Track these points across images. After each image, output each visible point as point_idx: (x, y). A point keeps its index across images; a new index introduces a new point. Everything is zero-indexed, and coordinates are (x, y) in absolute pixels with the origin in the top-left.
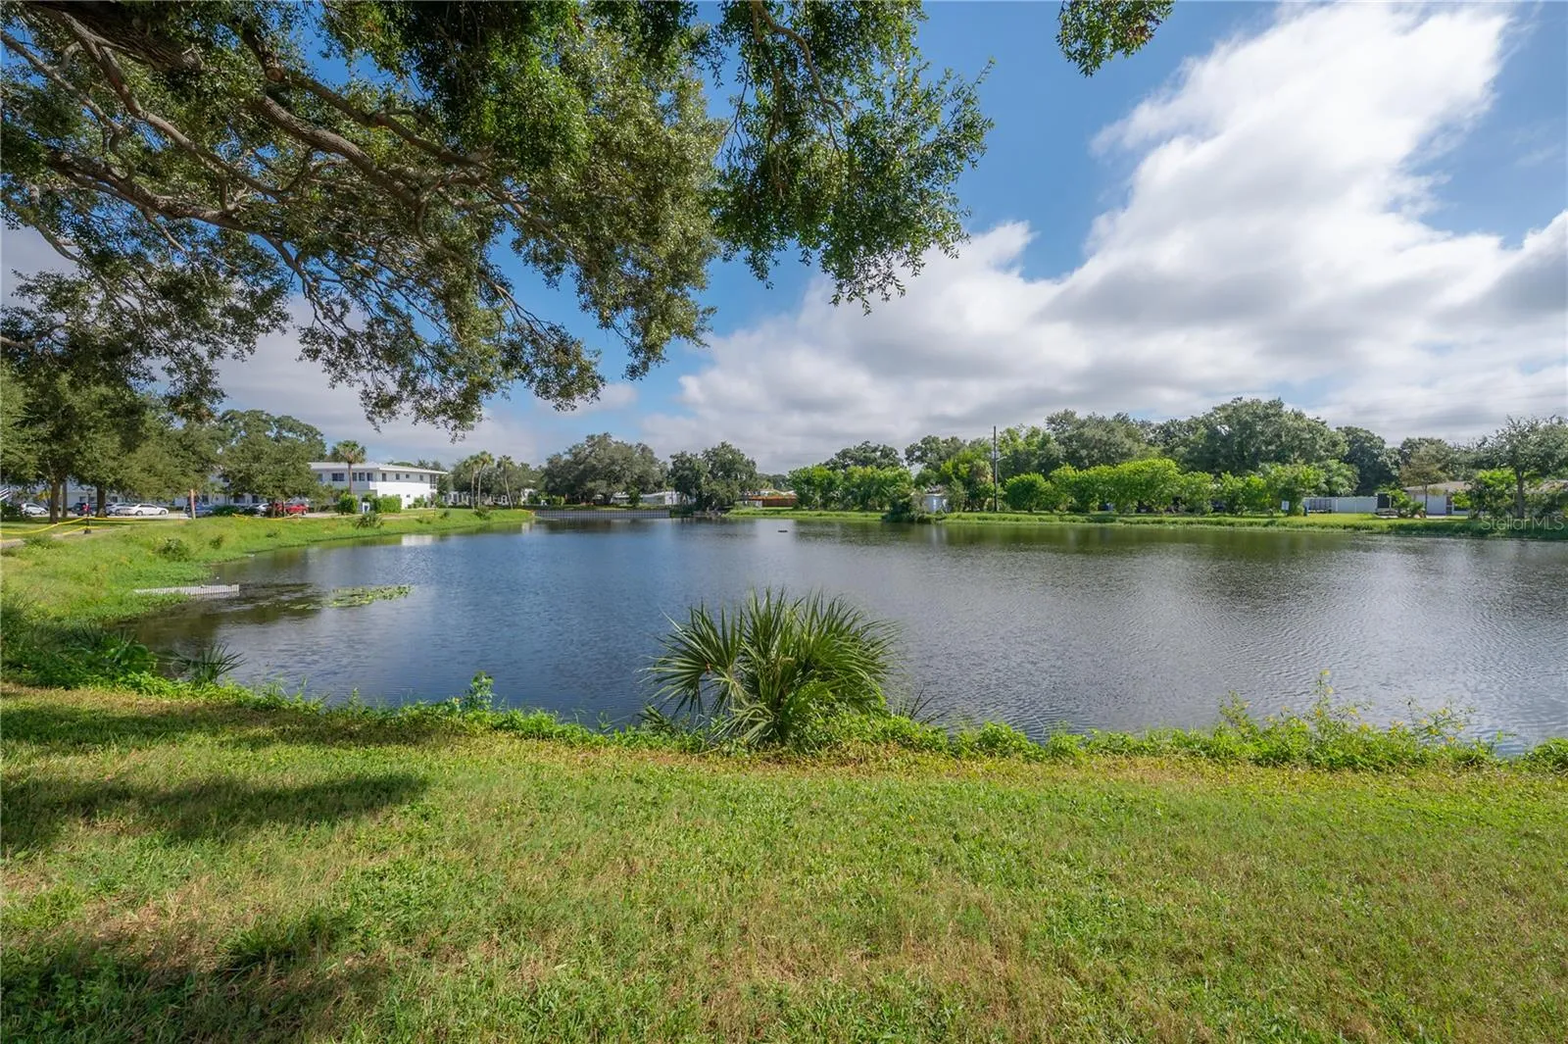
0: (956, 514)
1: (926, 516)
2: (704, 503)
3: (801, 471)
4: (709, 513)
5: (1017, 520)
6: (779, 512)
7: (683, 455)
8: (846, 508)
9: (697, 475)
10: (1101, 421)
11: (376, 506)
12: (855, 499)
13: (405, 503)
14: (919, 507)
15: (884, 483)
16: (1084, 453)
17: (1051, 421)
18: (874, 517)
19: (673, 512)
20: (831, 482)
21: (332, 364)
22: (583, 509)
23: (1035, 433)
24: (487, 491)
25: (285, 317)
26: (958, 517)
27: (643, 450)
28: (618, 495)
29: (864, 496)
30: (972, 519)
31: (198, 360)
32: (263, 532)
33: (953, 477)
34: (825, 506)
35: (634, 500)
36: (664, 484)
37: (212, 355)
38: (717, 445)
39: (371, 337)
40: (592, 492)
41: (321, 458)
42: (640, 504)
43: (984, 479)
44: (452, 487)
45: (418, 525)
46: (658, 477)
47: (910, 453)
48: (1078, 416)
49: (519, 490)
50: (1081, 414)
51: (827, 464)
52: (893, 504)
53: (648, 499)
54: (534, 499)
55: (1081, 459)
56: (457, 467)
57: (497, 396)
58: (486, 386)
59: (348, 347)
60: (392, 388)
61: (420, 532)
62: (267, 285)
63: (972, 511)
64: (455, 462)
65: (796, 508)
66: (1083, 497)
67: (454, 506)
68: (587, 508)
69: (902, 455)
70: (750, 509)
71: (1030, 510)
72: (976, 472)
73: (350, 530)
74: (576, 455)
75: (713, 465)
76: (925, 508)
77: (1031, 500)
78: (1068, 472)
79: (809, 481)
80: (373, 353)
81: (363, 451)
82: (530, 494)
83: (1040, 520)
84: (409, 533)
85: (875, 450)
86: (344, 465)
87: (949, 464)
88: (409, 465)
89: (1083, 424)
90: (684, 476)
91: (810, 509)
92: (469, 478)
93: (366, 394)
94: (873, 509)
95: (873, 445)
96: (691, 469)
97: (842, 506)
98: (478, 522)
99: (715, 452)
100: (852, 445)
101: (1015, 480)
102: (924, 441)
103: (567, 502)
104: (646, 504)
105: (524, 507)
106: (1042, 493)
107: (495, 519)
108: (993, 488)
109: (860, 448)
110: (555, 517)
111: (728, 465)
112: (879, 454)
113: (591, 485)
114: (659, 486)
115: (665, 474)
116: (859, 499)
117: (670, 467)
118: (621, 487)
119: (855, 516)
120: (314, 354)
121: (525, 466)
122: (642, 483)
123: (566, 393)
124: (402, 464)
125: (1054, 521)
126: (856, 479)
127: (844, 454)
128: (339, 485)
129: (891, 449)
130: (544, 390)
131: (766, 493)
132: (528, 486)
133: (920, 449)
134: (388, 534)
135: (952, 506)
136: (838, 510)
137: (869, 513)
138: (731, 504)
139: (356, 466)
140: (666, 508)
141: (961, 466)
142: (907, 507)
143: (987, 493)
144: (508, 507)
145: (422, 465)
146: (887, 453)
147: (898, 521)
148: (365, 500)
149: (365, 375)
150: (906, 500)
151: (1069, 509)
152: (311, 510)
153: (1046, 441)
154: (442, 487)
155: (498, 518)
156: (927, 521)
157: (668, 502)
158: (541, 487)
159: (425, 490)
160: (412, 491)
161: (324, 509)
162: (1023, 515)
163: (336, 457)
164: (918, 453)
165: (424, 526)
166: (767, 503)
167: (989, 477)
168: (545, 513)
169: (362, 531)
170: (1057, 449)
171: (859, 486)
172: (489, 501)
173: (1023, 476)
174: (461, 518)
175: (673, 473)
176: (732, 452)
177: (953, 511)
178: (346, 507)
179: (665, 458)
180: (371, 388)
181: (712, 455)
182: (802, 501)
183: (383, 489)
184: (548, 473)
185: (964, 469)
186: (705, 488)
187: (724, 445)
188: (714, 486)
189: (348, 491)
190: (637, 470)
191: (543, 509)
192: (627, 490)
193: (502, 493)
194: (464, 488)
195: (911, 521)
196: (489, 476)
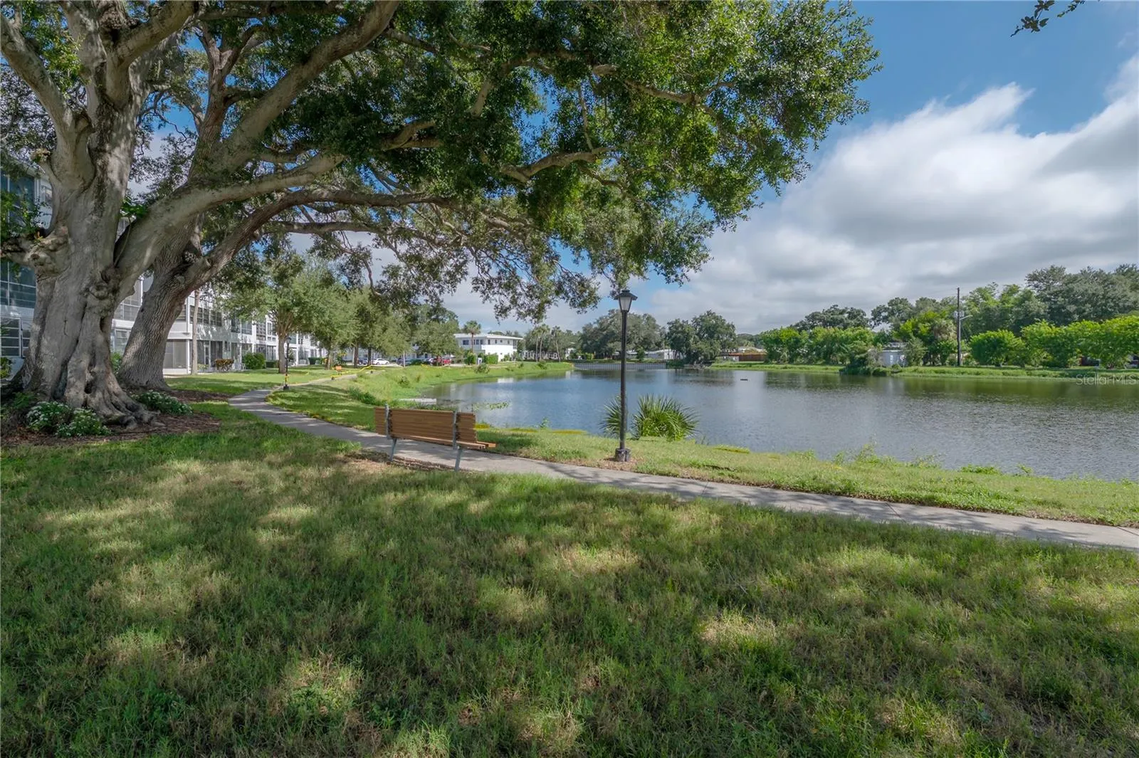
0: (913, 368)
1: (882, 369)
2: (692, 357)
3: (771, 332)
4: (696, 366)
5: (978, 374)
6: (750, 365)
7: (677, 321)
8: (810, 362)
9: (688, 337)
10: (1099, 274)
11: (485, 359)
12: (818, 355)
13: (501, 357)
14: (875, 362)
15: (847, 340)
16: (1072, 308)
17: (1033, 278)
18: (833, 370)
19: (669, 364)
20: (797, 341)
21: (483, 292)
22: (605, 362)
23: (1012, 290)
24: (545, 350)
25: (466, 273)
26: (915, 371)
27: (648, 319)
28: (630, 352)
29: (825, 352)
30: (928, 373)
31: (435, 295)
32: (434, 375)
33: (911, 335)
34: (791, 361)
35: (640, 356)
36: (663, 344)
37: (440, 292)
38: (703, 312)
39: (500, 278)
40: (611, 350)
41: (458, 331)
42: (645, 359)
43: (945, 336)
44: (524, 347)
45: (506, 372)
46: (658, 339)
47: (876, 314)
48: (1068, 271)
49: (564, 349)
50: (1071, 270)
51: (797, 325)
52: (852, 359)
53: (651, 355)
54: (574, 355)
55: (1069, 314)
56: (528, 335)
57: (552, 306)
58: (549, 302)
59: (490, 285)
60: (507, 304)
61: (508, 376)
62: (461, 261)
63: (933, 365)
64: (527, 331)
65: (767, 362)
66: (1059, 354)
67: (526, 360)
68: (609, 361)
69: (869, 316)
70: (728, 363)
71: (998, 365)
72: (936, 331)
73: (472, 374)
74: (601, 324)
75: (701, 329)
76: (880, 362)
77: (999, 355)
78: (1044, 328)
79: (777, 341)
80: (500, 286)
81: (480, 327)
82: (572, 352)
83: (1004, 374)
84: (501, 377)
85: (842, 312)
86: (469, 335)
87: (909, 324)
88: (501, 334)
89: (1074, 279)
90: (677, 338)
91: (778, 363)
92: (533, 341)
93: (496, 307)
94: (835, 363)
95: (841, 308)
96: (683, 332)
97: (806, 361)
98: (540, 370)
99: (702, 319)
100: (821, 308)
101: (981, 336)
102: (891, 303)
103: (596, 357)
104: (650, 359)
105: (568, 361)
106: (1011, 349)
107: (549, 368)
108: (955, 343)
109: (829, 311)
110: (586, 367)
111: (712, 328)
112: (846, 315)
113: (611, 345)
114: (659, 345)
115: (663, 336)
116: (822, 355)
117: (667, 331)
118: (632, 346)
119: (818, 369)
120: (476, 289)
121: (569, 332)
122: (646, 343)
123: (583, 304)
124: (496, 333)
125: (1020, 375)
126: (820, 338)
127: (813, 317)
128: (467, 347)
129: (859, 311)
130: (573, 304)
131: (743, 350)
132: (570, 347)
133: (886, 310)
134: (491, 377)
135: (909, 362)
136: (803, 364)
137: (829, 367)
138: (713, 359)
139: (476, 336)
140: (663, 362)
141: (920, 325)
142: (863, 361)
143: (949, 349)
144: (557, 361)
145: (508, 334)
146: (854, 314)
147: (855, 373)
148: (479, 356)
149: (497, 297)
150: (863, 355)
151: (1043, 364)
152: (453, 362)
153: (1027, 296)
154: (519, 346)
155: (552, 368)
156: (884, 374)
157: (666, 357)
158: (578, 347)
159: (510, 350)
160: (504, 350)
161: (459, 362)
162: (984, 369)
163: (466, 331)
164: (884, 314)
165: (511, 373)
166: (743, 358)
167: (952, 334)
168: (581, 365)
169: (479, 375)
170: (1037, 306)
171: (822, 344)
172: (546, 357)
173: (989, 333)
174: (530, 367)
175: (669, 335)
176: (716, 318)
177: (910, 365)
178: (470, 361)
179: (663, 324)
180: (498, 303)
181: (700, 321)
182: (772, 357)
183: (489, 349)
184: (584, 337)
185: (924, 328)
186: (693, 346)
187: (709, 313)
188: (701, 345)
189: (471, 351)
190: (643, 334)
191: (579, 362)
192: (635, 348)
193: (554, 351)
194: (532, 348)
195: (867, 373)
196: (547, 340)
